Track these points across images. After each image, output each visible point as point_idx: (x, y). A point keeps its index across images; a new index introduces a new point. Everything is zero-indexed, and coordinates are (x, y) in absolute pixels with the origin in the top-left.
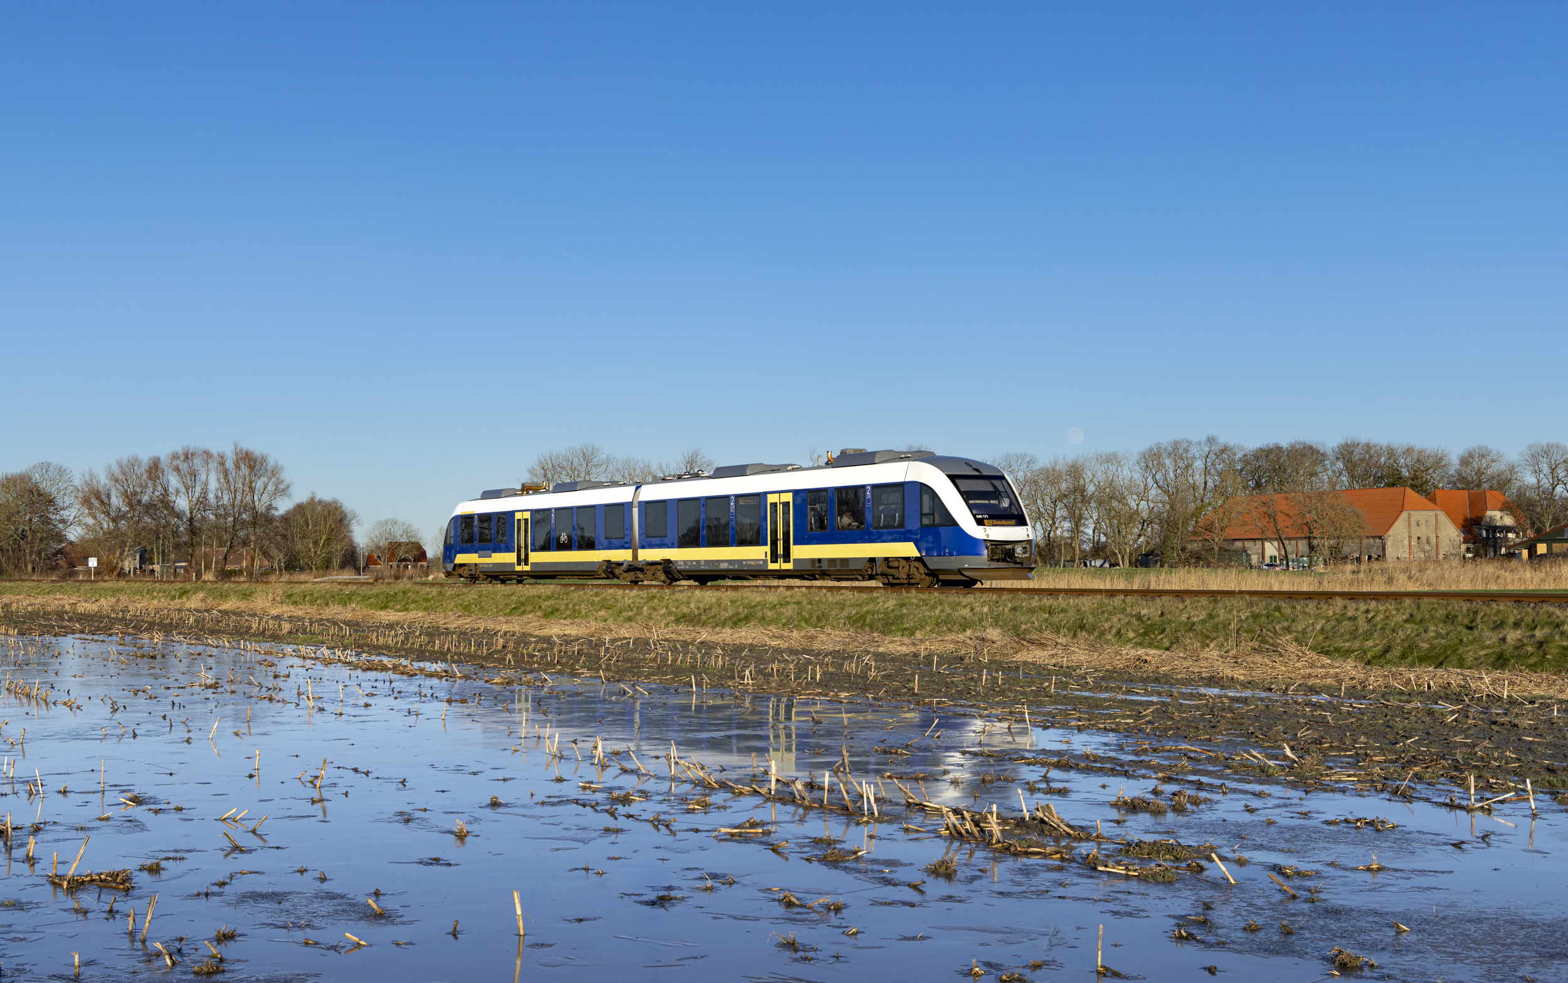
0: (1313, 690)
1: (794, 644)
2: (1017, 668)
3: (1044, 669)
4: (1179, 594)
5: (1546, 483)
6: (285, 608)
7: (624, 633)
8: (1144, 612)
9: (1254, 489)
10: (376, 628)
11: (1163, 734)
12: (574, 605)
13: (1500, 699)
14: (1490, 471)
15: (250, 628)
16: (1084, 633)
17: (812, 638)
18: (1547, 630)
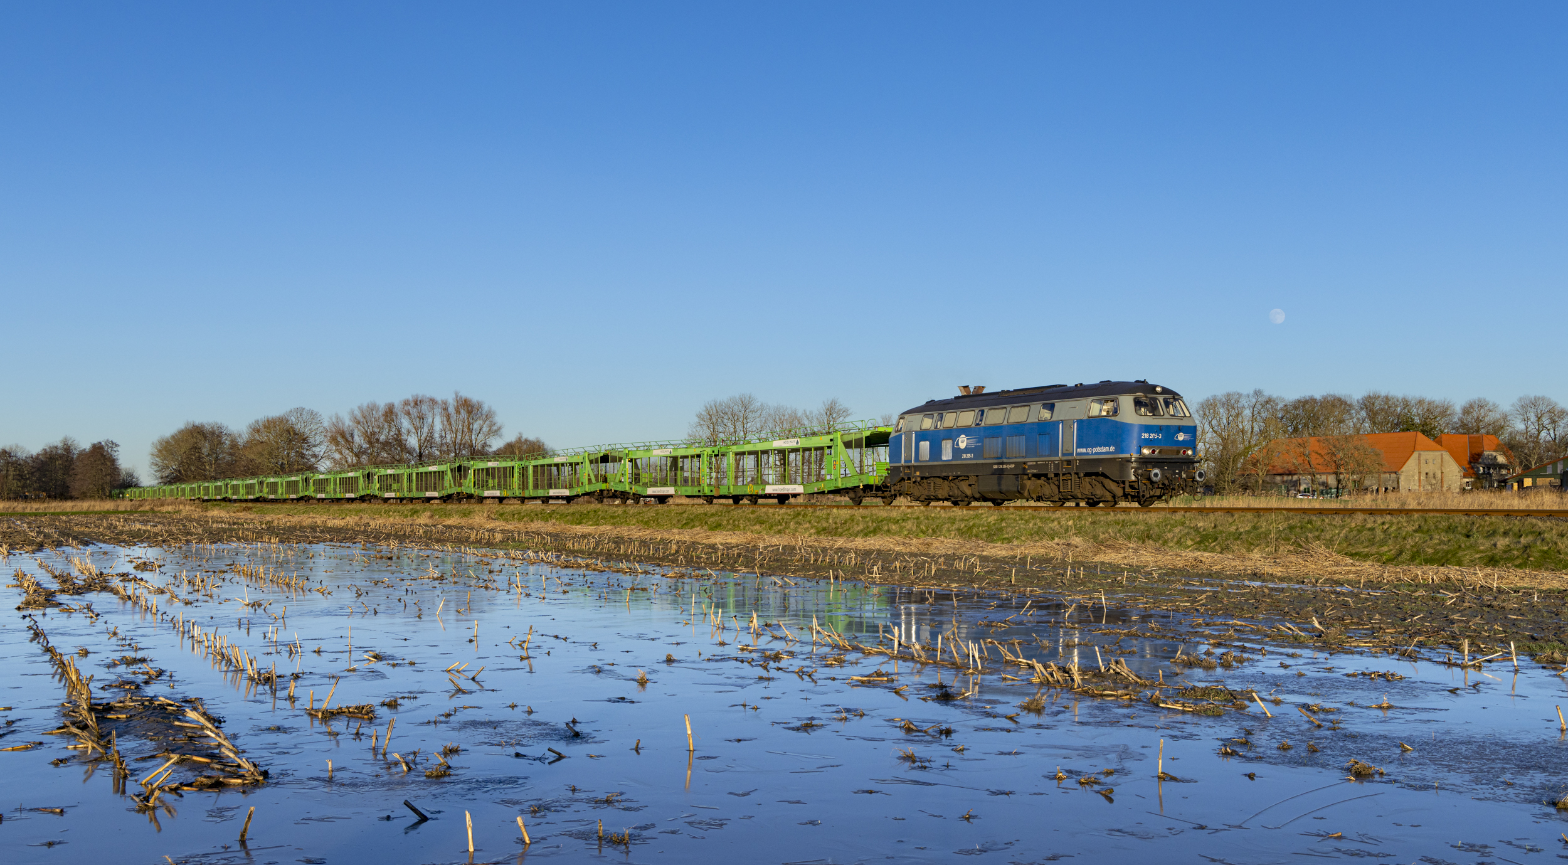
0: (1340, 583)
1: (914, 549)
2: (1096, 566)
3: (1118, 567)
4: (1229, 511)
5: (1532, 429)
6: (497, 523)
7: (775, 541)
8: (1200, 524)
9: (1292, 433)
10: (574, 537)
11: (1215, 613)
12: (734, 521)
13: (1491, 589)
14: (1487, 419)
15: (470, 537)
16: (1151, 542)
17: (928, 545)
18: (1530, 538)
